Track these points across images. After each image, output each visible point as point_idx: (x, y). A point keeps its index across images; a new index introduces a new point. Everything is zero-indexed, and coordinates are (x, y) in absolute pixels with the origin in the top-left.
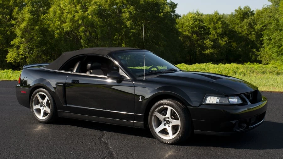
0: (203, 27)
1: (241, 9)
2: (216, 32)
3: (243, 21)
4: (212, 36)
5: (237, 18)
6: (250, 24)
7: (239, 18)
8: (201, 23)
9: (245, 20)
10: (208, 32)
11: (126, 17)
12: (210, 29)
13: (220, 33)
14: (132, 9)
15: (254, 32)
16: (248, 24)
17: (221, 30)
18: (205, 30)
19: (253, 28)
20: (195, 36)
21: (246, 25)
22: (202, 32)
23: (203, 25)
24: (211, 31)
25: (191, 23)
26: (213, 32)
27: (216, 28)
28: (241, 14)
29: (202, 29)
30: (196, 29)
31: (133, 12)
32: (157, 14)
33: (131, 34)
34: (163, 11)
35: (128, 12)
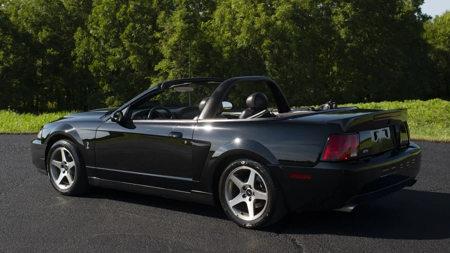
11: (339, 22)
14: (348, 9)
31: (351, 13)
32: (391, 16)
33: (348, 49)
34: (401, 10)
35: (342, 12)
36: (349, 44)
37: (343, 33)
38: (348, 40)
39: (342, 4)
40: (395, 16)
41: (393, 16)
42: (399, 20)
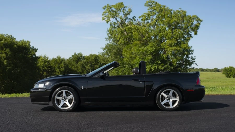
0: (50, 67)
1: (76, 55)
2: (60, 70)
3: (78, 63)
4: (58, 73)
5: (73, 61)
6: (82, 65)
7: (75, 61)
8: (49, 64)
9: (80, 63)
10: (54, 70)
11: (4, 57)
12: (56, 68)
13: (63, 71)
14: (8, 51)
15: (85, 71)
16: (81, 65)
17: (63, 69)
18: (51, 69)
19: (85, 68)
20: (45, 73)
21: (80, 66)
22: (50, 70)
23: (50, 65)
24: (56, 70)
25: (42, 64)
26: (58, 70)
27: (60, 68)
28: (76, 58)
29: (50, 68)
30: (46, 68)
31: (9, 53)
32: (26, 56)
33: (8, 70)
34: (31, 53)
35: (4, 53)
36: (8, 67)
37: (5, 62)
38: (8, 66)
39: (4, 49)
40: (28, 56)
41: (27, 56)
42: (30, 58)
